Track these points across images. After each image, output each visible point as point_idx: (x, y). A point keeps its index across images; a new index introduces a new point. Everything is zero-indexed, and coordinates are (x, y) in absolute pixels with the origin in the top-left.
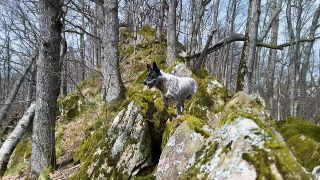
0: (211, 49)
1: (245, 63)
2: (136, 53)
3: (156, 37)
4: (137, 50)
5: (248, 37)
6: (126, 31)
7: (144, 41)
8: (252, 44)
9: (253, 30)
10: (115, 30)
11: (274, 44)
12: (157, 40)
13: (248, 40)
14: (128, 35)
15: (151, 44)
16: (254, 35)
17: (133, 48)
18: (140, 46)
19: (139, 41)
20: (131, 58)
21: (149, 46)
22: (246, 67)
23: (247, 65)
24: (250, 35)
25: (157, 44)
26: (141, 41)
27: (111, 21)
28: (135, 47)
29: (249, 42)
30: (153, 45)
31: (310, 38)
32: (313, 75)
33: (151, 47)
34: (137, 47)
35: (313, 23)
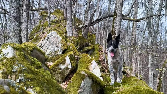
0: (94, 22)
1: (115, 31)
2: (50, 27)
3: (63, 16)
4: (51, 24)
5: (116, 14)
6: (45, 13)
7: (56, 19)
8: (118, 18)
9: (119, 9)
10: (16, 9)
11: (135, 19)
12: (64, 18)
13: (116, 15)
14: (46, 15)
15: (60, 20)
16: (120, 12)
17: (48, 23)
18: (53, 22)
19: (52, 19)
20: (46, 30)
21: (59, 22)
22: (115, 33)
23: (116, 32)
24: (117, 12)
25: (64, 21)
26: (54, 18)
27: (13, 2)
28: (49, 22)
29: (116, 17)
30: (61, 21)
31: (157, 14)
32: (162, 37)
33: (60, 23)
34: (51, 23)
35: (160, 6)
